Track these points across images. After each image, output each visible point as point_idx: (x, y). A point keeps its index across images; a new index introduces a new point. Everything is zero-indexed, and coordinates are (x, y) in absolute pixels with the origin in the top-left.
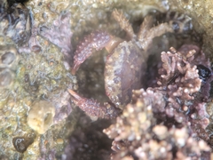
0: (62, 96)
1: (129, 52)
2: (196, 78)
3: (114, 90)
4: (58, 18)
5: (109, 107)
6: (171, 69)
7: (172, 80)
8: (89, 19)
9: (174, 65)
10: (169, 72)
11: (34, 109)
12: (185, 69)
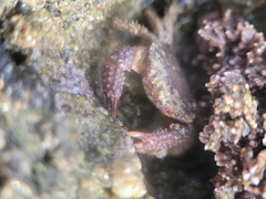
2: (254, 36)
6: (221, 42)
9: (221, 36)
10: (221, 47)
11: (115, 172)
12: (237, 33)
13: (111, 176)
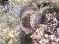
0: (18, 27)
1: (37, 14)
2: (56, 21)
3: (33, 25)
4: (17, 5)
5: (31, 30)
7: (49, 22)
8: (25, 5)
9: (50, 17)
10: (48, 20)
11: (10, 30)
12: (53, 19)
13: (10, 31)
